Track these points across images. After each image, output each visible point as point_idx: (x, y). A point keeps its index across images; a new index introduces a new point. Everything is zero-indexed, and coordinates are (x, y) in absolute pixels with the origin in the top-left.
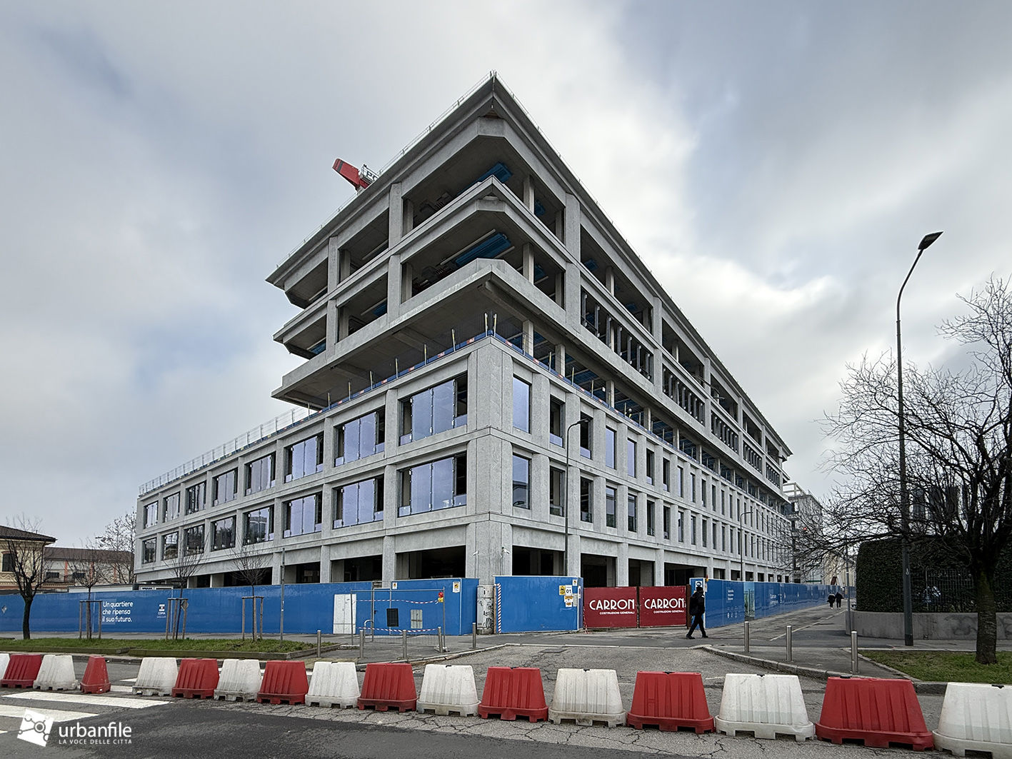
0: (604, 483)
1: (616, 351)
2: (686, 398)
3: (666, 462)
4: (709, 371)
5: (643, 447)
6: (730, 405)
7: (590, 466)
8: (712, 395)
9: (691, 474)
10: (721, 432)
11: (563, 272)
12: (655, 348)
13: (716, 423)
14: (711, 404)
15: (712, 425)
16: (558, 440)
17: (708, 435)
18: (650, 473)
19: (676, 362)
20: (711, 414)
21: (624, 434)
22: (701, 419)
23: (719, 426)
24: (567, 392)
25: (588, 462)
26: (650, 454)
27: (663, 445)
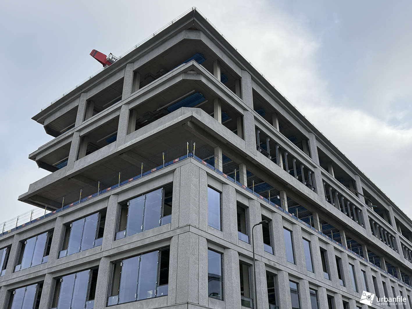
0: (287, 278)
1: (285, 169)
2: (346, 206)
3: (338, 259)
4: (360, 185)
5: (317, 246)
6: (383, 212)
7: (273, 260)
8: (367, 203)
9: (362, 270)
10: (381, 234)
11: (241, 116)
12: (315, 167)
13: (374, 226)
14: (367, 212)
15: (372, 228)
16: (244, 237)
17: (370, 236)
18: (326, 268)
19: (333, 178)
20: (368, 219)
21: (299, 235)
22: (361, 223)
23: (378, 229)
24: (249, 198)
25: (271, 257)
26: (323, 252)
27: (333, 244)
